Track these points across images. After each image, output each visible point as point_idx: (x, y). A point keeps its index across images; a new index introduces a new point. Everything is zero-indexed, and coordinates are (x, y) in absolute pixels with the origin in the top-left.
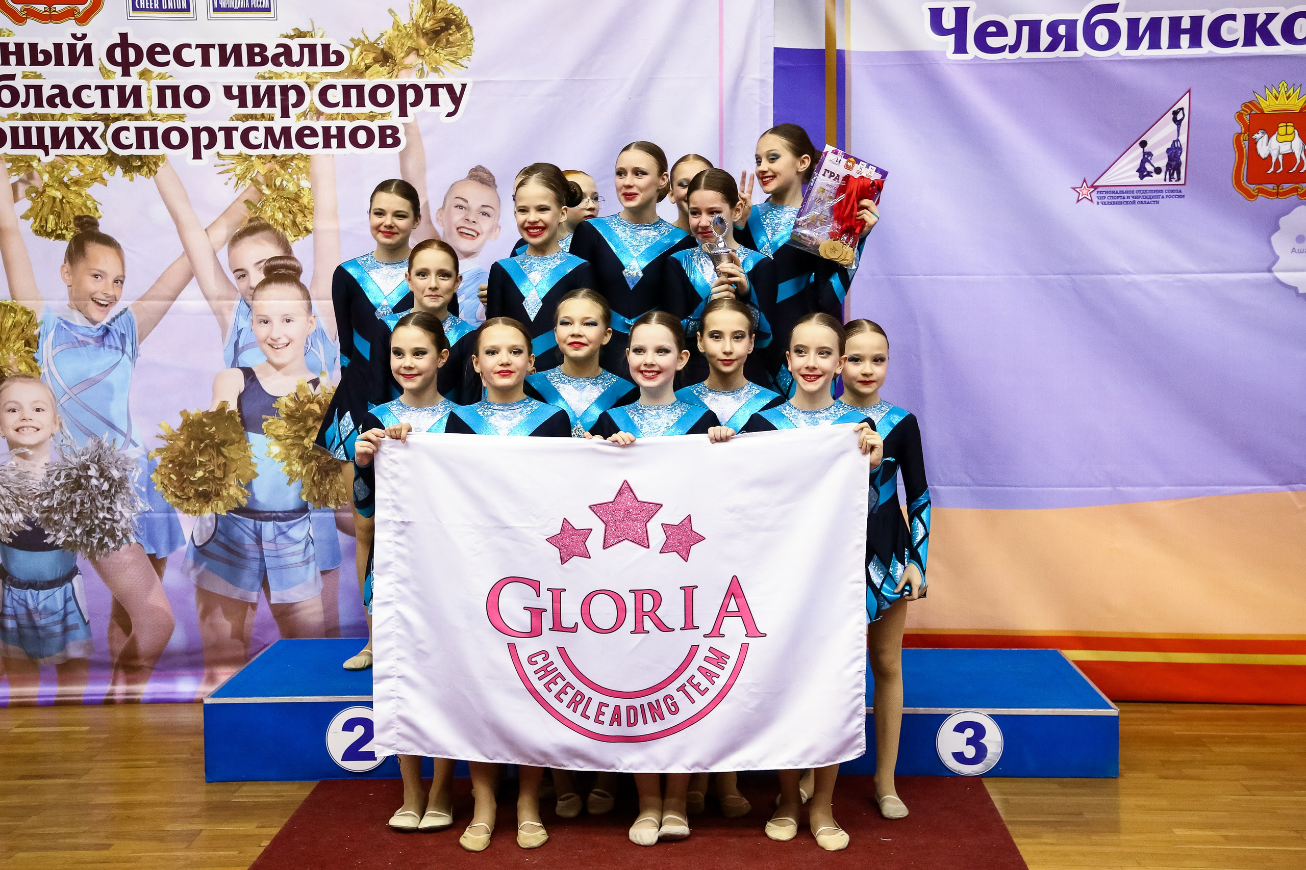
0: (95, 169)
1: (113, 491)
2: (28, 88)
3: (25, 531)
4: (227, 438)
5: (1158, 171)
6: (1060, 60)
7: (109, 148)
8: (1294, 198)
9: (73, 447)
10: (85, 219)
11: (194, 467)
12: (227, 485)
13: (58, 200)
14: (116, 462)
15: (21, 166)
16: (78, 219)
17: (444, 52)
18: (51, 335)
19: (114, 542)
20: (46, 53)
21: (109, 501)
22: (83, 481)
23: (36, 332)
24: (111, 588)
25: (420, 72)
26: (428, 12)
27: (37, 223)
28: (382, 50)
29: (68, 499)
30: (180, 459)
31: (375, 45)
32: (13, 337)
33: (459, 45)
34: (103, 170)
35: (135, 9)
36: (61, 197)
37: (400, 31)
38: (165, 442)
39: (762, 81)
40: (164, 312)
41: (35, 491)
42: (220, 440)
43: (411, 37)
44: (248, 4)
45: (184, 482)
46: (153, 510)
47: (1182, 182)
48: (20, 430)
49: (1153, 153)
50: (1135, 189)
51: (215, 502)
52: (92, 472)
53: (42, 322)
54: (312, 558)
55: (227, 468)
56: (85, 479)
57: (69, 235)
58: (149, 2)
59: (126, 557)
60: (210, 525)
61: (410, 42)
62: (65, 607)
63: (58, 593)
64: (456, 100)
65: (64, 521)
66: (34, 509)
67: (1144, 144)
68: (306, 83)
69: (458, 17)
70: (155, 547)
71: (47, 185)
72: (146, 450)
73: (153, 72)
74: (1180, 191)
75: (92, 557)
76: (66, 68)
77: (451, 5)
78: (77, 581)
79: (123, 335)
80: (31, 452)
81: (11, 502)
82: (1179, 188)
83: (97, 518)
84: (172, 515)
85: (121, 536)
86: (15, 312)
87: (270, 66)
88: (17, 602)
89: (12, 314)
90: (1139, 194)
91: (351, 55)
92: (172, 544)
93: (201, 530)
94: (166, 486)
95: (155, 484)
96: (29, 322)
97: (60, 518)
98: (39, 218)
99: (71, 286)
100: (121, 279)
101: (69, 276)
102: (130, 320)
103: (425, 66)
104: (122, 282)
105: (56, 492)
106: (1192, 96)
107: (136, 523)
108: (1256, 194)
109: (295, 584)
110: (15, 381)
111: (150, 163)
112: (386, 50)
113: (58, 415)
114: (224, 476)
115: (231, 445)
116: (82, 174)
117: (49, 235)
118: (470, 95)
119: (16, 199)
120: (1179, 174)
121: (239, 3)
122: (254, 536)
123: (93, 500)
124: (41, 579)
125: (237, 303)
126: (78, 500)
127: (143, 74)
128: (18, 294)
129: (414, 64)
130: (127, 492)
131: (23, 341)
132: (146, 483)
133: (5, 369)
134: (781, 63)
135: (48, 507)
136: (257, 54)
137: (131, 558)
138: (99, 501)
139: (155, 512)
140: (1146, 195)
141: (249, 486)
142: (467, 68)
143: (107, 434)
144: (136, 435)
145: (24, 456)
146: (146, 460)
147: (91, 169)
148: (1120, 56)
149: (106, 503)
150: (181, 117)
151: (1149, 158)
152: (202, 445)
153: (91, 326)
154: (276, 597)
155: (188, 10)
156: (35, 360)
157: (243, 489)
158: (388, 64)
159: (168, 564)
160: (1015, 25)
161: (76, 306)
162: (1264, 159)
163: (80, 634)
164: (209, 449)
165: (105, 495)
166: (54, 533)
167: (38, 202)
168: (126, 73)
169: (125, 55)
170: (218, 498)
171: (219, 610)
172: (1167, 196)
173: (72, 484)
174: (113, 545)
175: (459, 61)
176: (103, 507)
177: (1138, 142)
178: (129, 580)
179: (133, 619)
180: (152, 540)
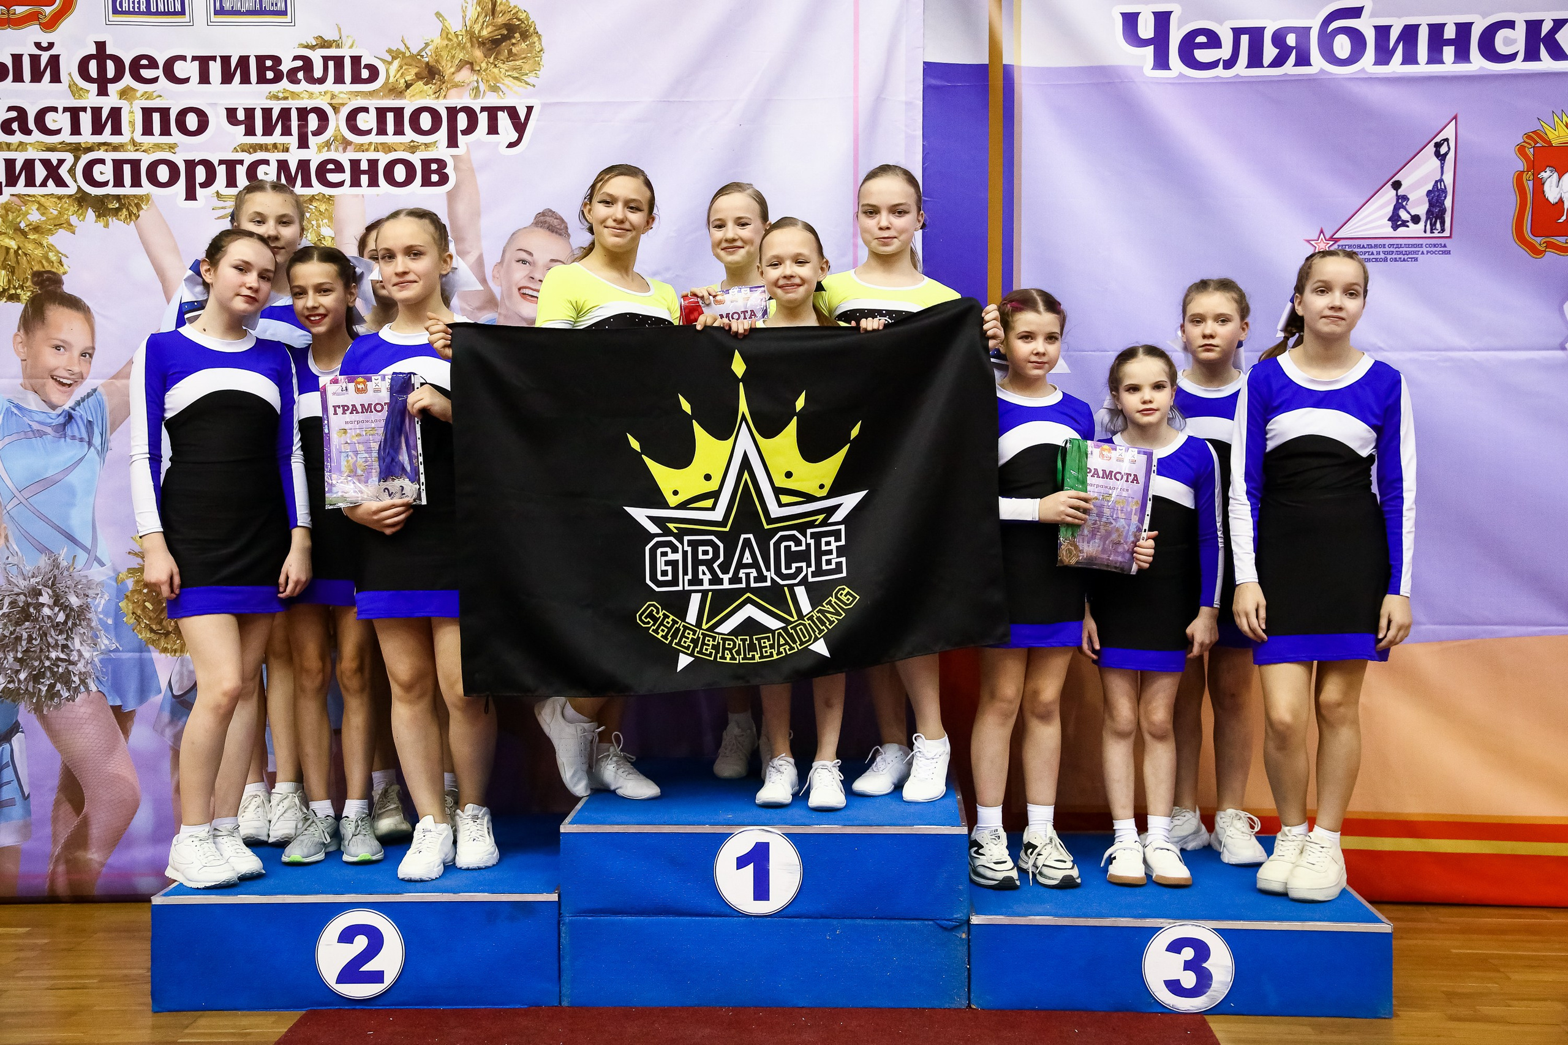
0: (60, 213)
1: (70, 624)
5: (1416, 219)
6: (1289, 78)
7: (78, 186)
9: (21, 566)
10: (46, 275)
13: (12, 251)
14: (75, 586)
16: (37, 275)
17: (504, 66)
19: (69, 690)
21: (64, 636)
22: (32, 610)
24: (60, 751)
26: (486, 16)
28: (427, 63)
29: (12, 633)
31: (419, 57)
33: (524, 58)
34: (70, 213)
35: (115, 11)
36: (16, 248)
37: (450, 40)
39: (908, 105)
43: (464, 48)
44: (258, 6)
46: (121, 649)
47: (1447, 233)
49: (1409, 196)
50: (1387, 242)
56: (35, 608)
57: (26, 296)
58: (133, 3)
59: (83, 710)
61: (462, 54)
64: (520, 127)
65: (5, 662)
67: (1397, 185)
68: (331, 104)
69: (523, 22)
70: (121, 698)
72: (115, 570)
73: (137, 91)
74: (1445, 246)
75: (38, 709)
76: (27, 85)
77: (515, 7)
78: (17, 740)
79: (90, 421)
82: (1442, 241)
83: (48, 658)
84: (145, 655)
85: (78, 682)
87: (285, 83)
90: (1392, 249)
91: (387, 71)
92: (144, 692)
93: (181, 675)
94: (139, 617)
95: (124, 615)
99: (25, 360)
100: (90, 351)
101: (23, 348)
102: (100, 404)
103: (481, 83)
104: (91, 356)
106: (1458, 123)
107: (98, 664)
108: (1544, 249)
111: (130, 204)
112: (432, 63)
113: (4, 525)
116: (43, 218)
118: (538, 120)
121: (247, 5)
123: (44, 635)
127: (124, 94)
129: (467, 81)
130: (89, 625)
132: (112, 613)
134: (933, 82)
136: (269, 69)
137: (89, 711)
138: (52, 636)
139: (122, 651)
140: (1401, 249)
142: (534, 86)
143: (65, 550)
144: (104, 550)
146: (114, 584)
147: (55, 212)
148: (1366, 72)
149: (61, 639)
150: (172, 147)
151: (1404, 203)
153: (50, 411)
155: (182, 13)
158: (434, 81)
159: (136, 719)
160: (1231, 34)
161: (32, 386)
162: (1553, 205)
163: (17, 811)
165: (60, 628)
168: (103, 92)
169: (102, 69)
172: (1428, 252)
173: (18, 613)
174: (67, 694)
175: (524, 78)
176: (57, 644)
177: (1390, 182)
178: (86, 740)
179: (87, 794)
180: (118, 688)
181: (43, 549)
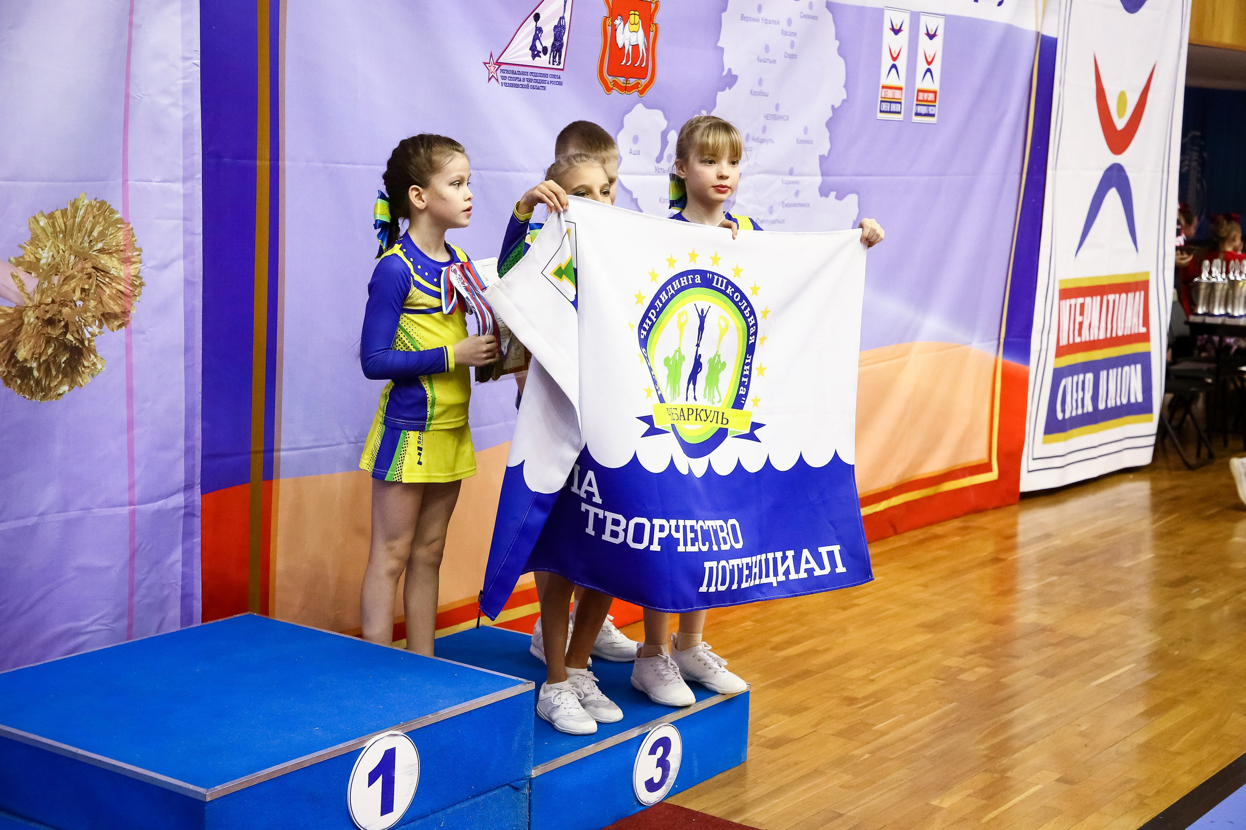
5: (545, 51)
8: (635, 94)
47: (562, 66)
49: (543, 29)
50: (529, 70)
67: (537, 18)
82: (559, 73)
108: (612, 87)
120: (560, 56)
151: (540, 35)
162: (620, 48)
172: (551, 82)
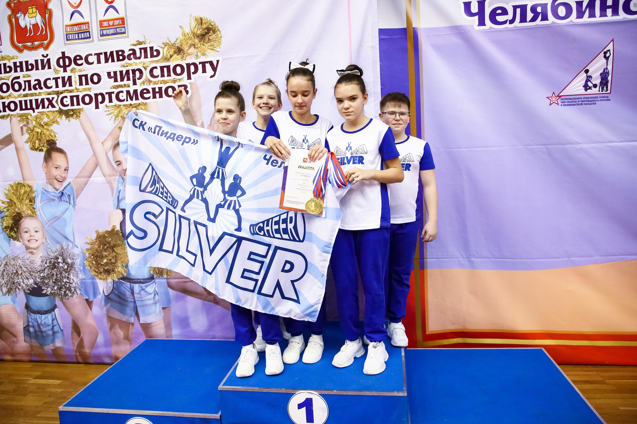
0: (54, 117)
1: (69, 269)
2: (25, 82)
3: (34, 288)
4: (116, 243)
5: (595, 86)
6: (537, 27)
7: (59, 107)
9: (51, 248)
10: (51, 141)
11: (102, 257)
12: (117, 266)
13: (39, 133)
14: (69, 256)
15: (24, 119)
16: (48, 141)
17: (207, 45)
18: (40, 196)
19: (71, 293)
20: (32, 65)
21: (67, 274)
22: (56, 264)
23: (34, 196)
24: (70, 315)
25: (196, 56)
26: (199, 25)
27: (31, 145)
28: (178, 47)
29: (51, 273)
30: (96, 254)
31: (174, 45)
32: (25, 198)
33: (215, 41)
34: (57, 117)
35: (67, 40)
36: (40, 132)
37: (185, 36)
38: (89, 246)
39: (373, 47)
40: (86, 184)
41: (37, 269)
42: (113, 244)
43: (191, 39)
44: (115, 31)
45: (98, 265)
46: (86, 278)
47: (609, 92)
48: (30, 241)
49: (592, 76)
50: (583, 96)
51: (113, 274)
52: (60, 260)
53: (36, 191)
54: (157, 302)
55: (117, 258)
57: (45, 149)
58: (73, 35)
59: (76, 300)
60: (111, 285)
61: (190, 42)
62: (52, 323)
63: (49, 316)
64: (214, 69)
65: (50, 283)
66: (37, 278)
67: (587, 71)
68: (143, 67)
69: (213, 26)
70: (88, 296)
71: (34, 127)
72: (82, 249)
73: (76, 69)
74: (608, 97)
75: (62, 300)
76: (40, 71)
77: (210, 20)
78: (56, 310)
79: (69, 195)
80: (34, 251)
81: (28, 274)
82: (607, 95)
83: (63, 282)
84: (94, 281)
85: (74, 290)
86: (25, 186)
87: (126, 60)
88: (34, 320)
89: (24, 188)
90: (584, 100)
91: (163, 51)
92: (95, 294)
93: (107, 287)
94: (91, 266)
95: (86, 266)
96: (31, 191)
97: (48, 282)
98: (32, 142)
99: (46, 173)
100: (67, 169)
101: (46, 168)
102: (72, 188)
103: (198, 53)
104: (68, 170)
105: (46, 270)
106: (614, 43)
107: (79, 284)
109: (150, 314)
110: (27, 219)
111: (77, 112)
112: (180, 46)
113: (45, 234)
114: (116, 262)
115: (118, 247)
116: (49, 120)
117: (36, 150)
118: (221, 66)
119: (23, 134)
121: (111, 31)
122: (131, 291)
123: (61, 273)
124: (42, 310)
125: (118, 177)
126: (55, 274)
127: (72, 71)
128: (26, 178)
129: (193, 52)
130: (75, 270)
131: (29, 200)
132: (82, 265)
133: (22, 213)
134: (383, 37)
135: (43, 277)
136: (121, 55)
137: (78, 301)
138: (63, 274)
140: (589, 99)
141: (127, 266)
142: (219, 52)
143: (65, 242)
144: (77, 243)
145: (32, 253)
146: (82, 254)
147: (52, 118)
148: (573, 22)
150: (89, 89)
151: (590, 79)
152: (106, 247)
153: (56, 191)
154: (143, 320)
155: (90, 37)
156: (34, 208)
157: (124, 268)
158: (181, 54)
159: (94, 304)
160: (512, 8)
161: (49, 182)
163: (60, 335)
164: (108, 248)
165: (66, 271)
166: (46, 289)
167: (31, 135)
168: (65, 71)
169: (64, 62)
170: (114, 273)
171: (117, 326)
172: (600, 100)
173: (52, 266)
174: (70, 295)
175: (215, 49)
176: (65, 277)
177: (584, 70)
178: (78, 311)
179: (81, 329)
180: (87, 293)
181: (58, 242)
